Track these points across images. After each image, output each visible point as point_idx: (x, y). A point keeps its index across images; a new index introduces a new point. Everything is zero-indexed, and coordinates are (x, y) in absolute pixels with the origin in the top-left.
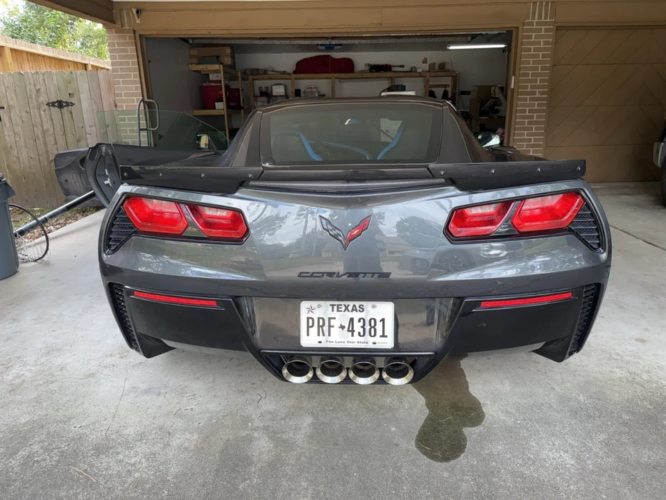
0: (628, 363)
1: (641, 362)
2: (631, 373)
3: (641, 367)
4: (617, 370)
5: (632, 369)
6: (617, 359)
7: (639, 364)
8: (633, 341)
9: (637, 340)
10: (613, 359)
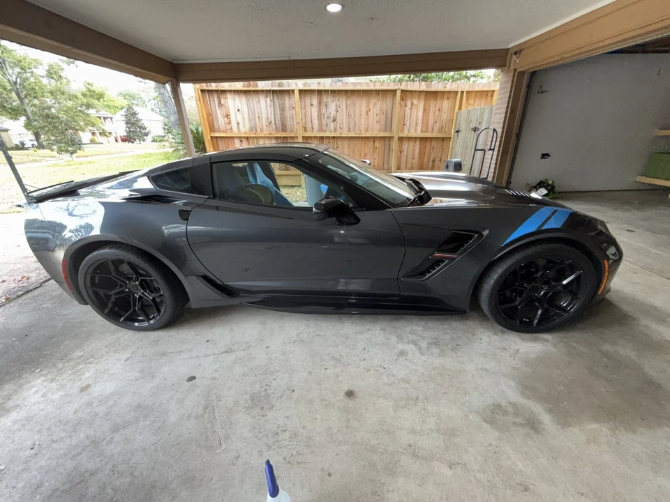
0: (78, 364)
1: (70, 372)
2: (71, 359)
3: (67, 369)
4: (80, 354)
5: (72, 363)
6: (88, 359)
7: (70, 369)
8: (91, 382)
9: (88, 386)
10: (90, 358)
